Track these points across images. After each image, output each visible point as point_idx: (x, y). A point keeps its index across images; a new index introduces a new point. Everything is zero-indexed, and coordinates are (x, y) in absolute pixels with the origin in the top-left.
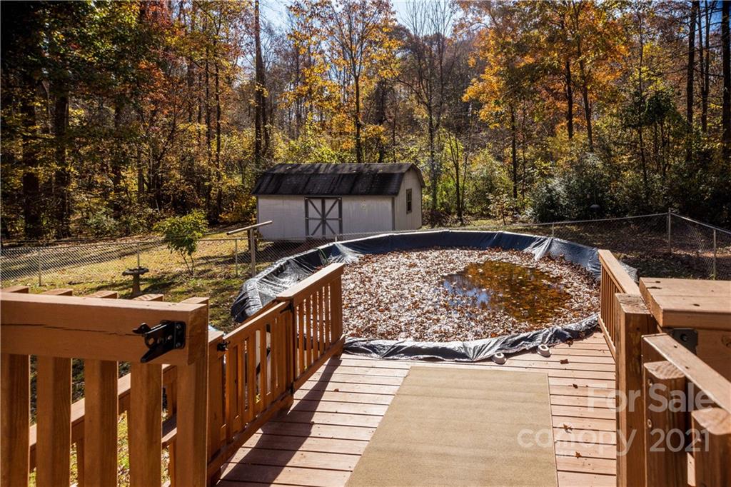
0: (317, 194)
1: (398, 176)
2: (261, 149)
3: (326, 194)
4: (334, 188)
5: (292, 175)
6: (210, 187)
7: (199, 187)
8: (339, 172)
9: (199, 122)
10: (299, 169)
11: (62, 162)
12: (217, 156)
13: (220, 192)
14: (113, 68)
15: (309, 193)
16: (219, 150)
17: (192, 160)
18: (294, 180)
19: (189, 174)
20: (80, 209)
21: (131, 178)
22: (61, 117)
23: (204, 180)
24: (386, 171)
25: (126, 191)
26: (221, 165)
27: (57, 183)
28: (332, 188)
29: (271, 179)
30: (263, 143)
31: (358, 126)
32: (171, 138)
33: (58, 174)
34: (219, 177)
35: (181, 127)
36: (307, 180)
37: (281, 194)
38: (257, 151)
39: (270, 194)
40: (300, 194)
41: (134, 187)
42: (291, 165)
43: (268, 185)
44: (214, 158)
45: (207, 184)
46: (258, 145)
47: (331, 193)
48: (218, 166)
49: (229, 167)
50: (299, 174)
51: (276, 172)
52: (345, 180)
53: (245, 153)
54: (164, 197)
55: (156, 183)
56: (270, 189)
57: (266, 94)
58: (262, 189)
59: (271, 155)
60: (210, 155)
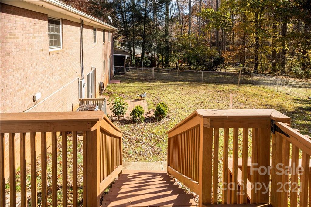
11: (284, 45)
20: (289, 63)
25: (308, 58)
33: (283, 50)
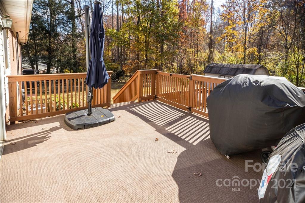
0: (222, 74)
1: (254, 70)
2: (210, 57)
3: (225, 75)
4: (229, 73)
5: (215, 67)
6: (194, 70)
7: (191, 69)
8: (231, 67)
9: (193, 48)
10: (218, 65)
12: (197, 60)
13: (197, 71)
14: (172, 35)
15: (220, 74)
16: (197, 58)
17: (190, 61)
18: (215, 69)
19: (189, 65)
21: (175, 65)
22: (162, 48)
23: (193, 67)
24: (249, 68)
25: (174, 69)
26: (198, 62)
27: (161, 66)
28: (228, 73)
29: (209, 68)
30: (211, 55)
31: (245, 49)
32: (185, 54)
34: (197, 67)
35: (188, 50)
36: (220, 69)
37: (211, 73)
38: (209, 58)
39: (209, 73)
40: (217, 74)
41: (176, 68)
42: (215, 63)
43: (208, 70)
44: (196, 60)
45: (194, 68)
46: (209, 56)
47: (227, 74)
48: (197, 63)
49: (201, 63)
50: (218, 67)
51: (210, 66)
52: (233, 70)
53: (205, 59)
54: (182, 72)
55: (181, 67)
56: (208, 71)
57: (212, 38)
58: (206, 71)
59: (213, 60)
60: (195, 59)
